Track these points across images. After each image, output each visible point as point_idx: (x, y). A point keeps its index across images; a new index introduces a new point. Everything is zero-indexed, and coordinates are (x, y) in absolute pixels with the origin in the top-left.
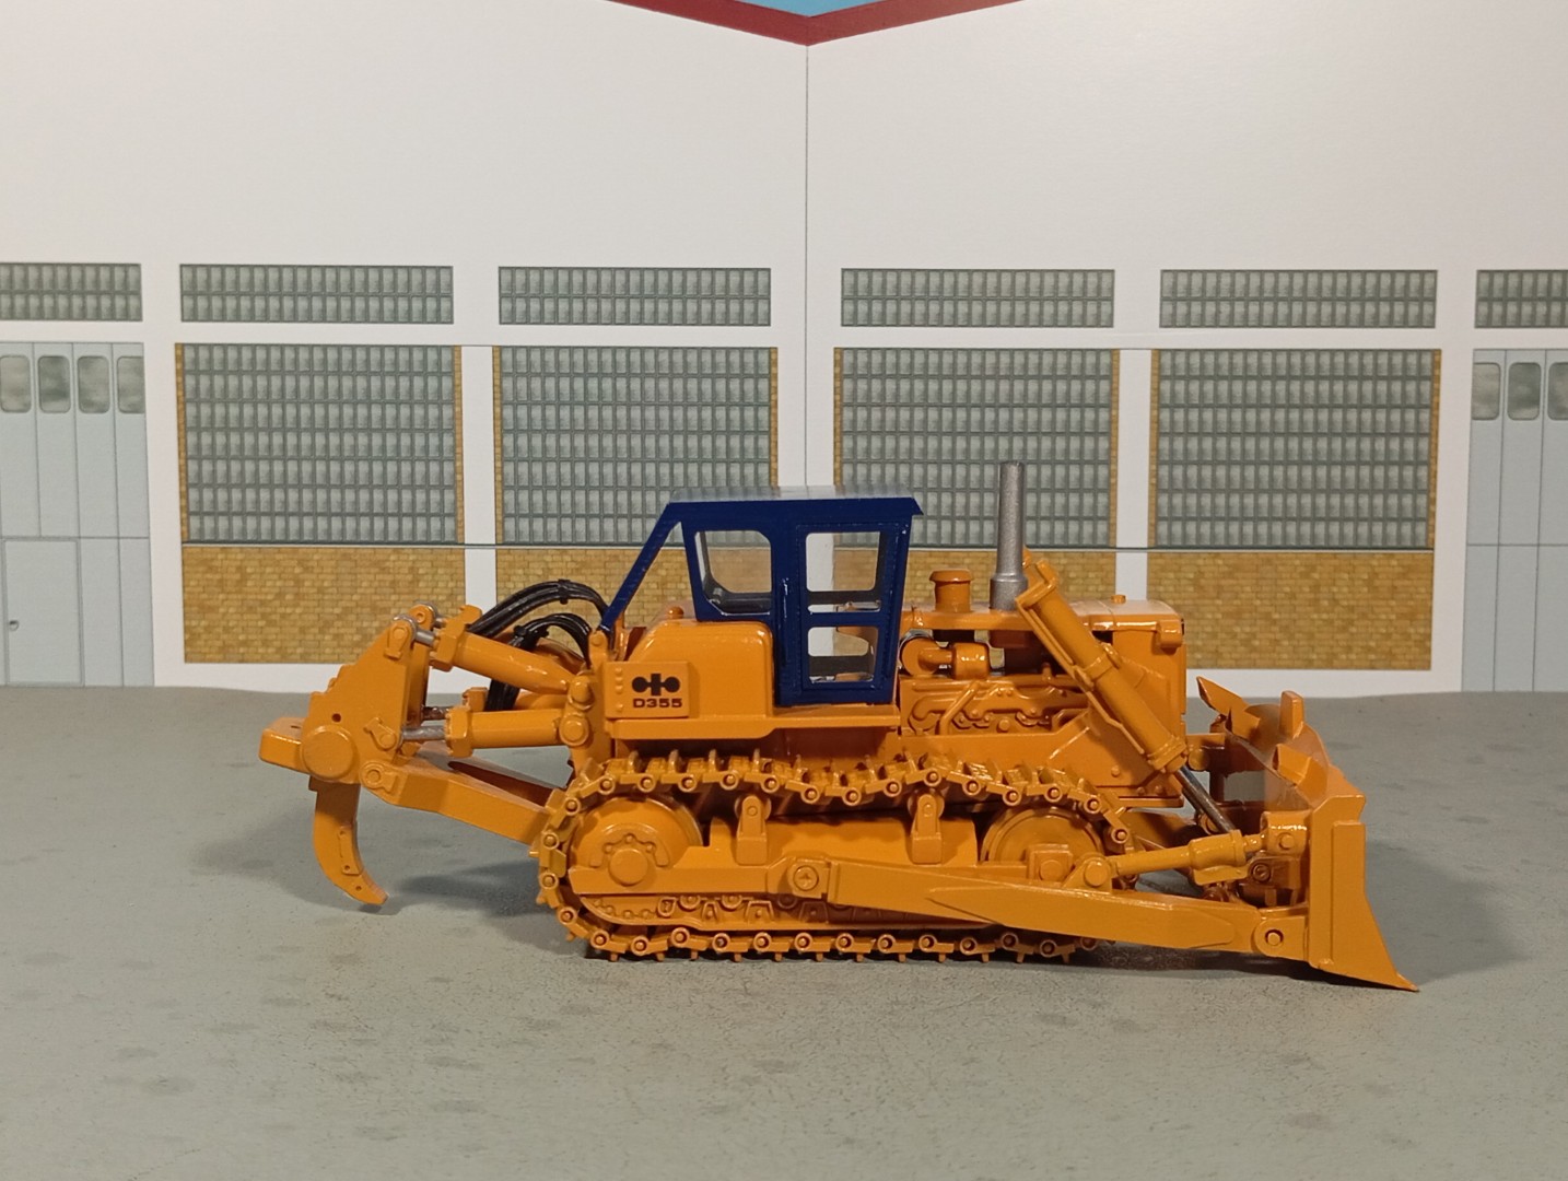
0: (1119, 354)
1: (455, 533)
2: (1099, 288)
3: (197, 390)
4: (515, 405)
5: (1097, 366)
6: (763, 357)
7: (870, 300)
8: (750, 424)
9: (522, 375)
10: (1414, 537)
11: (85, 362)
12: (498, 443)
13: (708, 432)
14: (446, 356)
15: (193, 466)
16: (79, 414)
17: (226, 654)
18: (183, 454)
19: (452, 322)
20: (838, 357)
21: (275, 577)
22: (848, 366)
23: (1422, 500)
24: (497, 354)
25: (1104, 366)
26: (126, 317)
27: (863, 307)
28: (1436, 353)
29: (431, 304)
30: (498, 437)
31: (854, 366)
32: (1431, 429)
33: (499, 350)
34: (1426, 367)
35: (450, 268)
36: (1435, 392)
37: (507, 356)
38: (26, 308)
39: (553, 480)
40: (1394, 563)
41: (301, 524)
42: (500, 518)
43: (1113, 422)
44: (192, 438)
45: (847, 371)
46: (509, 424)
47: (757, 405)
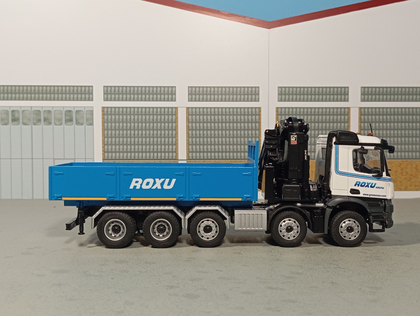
0: (350, 109)
1: (176, 157)
2: (345, 91)
3: (107, 119)
4: (192, 123)
5: (344, 112)
6: (257, 110)
7: (285, 94)
8: (254, 128)
9: (194, 115)
11: (77, 112)
12: (188, 133)
13: (243, 130)
14: (174, 110)
15: (106, 139)
16: (76, 126)
18: (103, 136)
19: (175, 101)
20: (277, 110)
25: (346, 112)
26: (89, 100)
27: (283, 97)
29: (170, 96)
30: (188, 131)
31: (281, 112)
33: (188, 108)
35: (175, 87)
37: (190, 110)
38: (62, 98)
39: (202, 143)
41: (135, 154)
42: (188, 153)
43: (349, 126)
44: (106, 132)
45: (279, 113)
46: (191, 128)
47: (256, 122)
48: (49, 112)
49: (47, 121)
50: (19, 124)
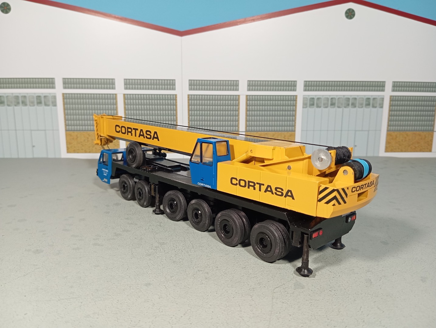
0: (240, 96)
2: (236, 84)
5: (236, 98)
6: (174, 96)
8: (172, 109)
9: (129, 99)
10: (292, 129)
11: (45, 97)
12: (125, 112)
13: (164, 110)
14: (114, 96)
15: (67, 117)
16: (44, 107)
18: (65, 114)
19: (115, 89)
20: (188, 96)
21: (84, 137)
26: (52, 88)
27: (193, 87)
28: (296, 96)
29: (111, 86)
31: (191, 98)
32: (295, 110)
33: (124, 95)
34: (294, 98)
35: (114, 79)
36: (296, 103)
37: (126, 96)
40: (288, 134)
43: (239, 108)
44: (66, 111)
45: (190, 99)
46: (127, 109)
47: (173, 105)
48: (25, 97)
49: (24, 103)
50: (4, 106)
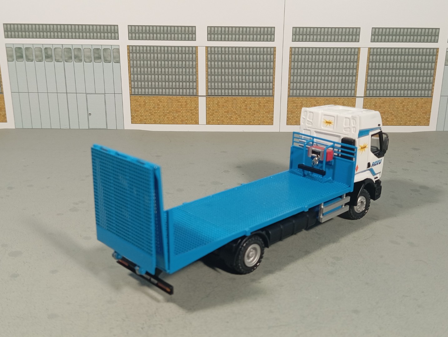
0: (360, 49)
1: (196, 93)
2: (356, 32)
3: (133, 57)
4: (211, 61)
5: (354, 52)
6: (272, 49)
7: (299, 35)
8: (269, 66)
9: (213, 54)
10: (429, 94)
11: (105, 50)
12: (207, 71)
14: (194, 49)
15: (132, 76)
16: (104, 63)
17: (141, 122)
20: (291, 49)
21: (153, 103)
22: (293, 52)
23: (431, 85)
24: (207, 49)
25: (356, 52)
26: (115, 38)
27: (297, 37)
28: (438, 49)
29: (191, 36)
30: (207, 69)
31: (295, 51)
32: (435, 68)
34: (435, 52)
35: (195, 27)
36: (437, 59)
37: (209, 49)
38: (90, 36)
39: (220, 80)
40: (423, 100)
41: (159, 90)
42: (207, 89)
43: (357, 66)
44: (132, 69)
46: (210, 66)
47: (270, 62)
48: (79, 49)
49: (78, 58)
50: (52, 61)
